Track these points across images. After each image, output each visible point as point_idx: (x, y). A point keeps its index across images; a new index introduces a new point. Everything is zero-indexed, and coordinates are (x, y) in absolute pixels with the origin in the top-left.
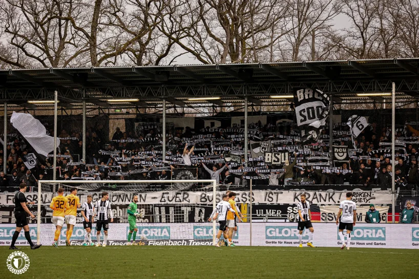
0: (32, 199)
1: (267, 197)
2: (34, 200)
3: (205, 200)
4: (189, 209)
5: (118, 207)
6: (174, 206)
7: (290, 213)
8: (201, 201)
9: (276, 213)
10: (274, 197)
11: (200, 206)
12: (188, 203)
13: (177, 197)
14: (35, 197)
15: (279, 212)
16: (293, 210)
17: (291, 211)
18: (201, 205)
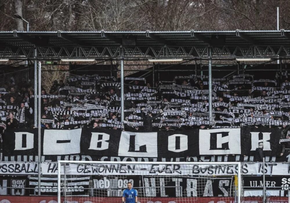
0: (14, 168)
1: (261, 169)
2: (16, 169)
3: (197, 171)
4: (180, 180)
5: (105, 178)
6: (164, 177)
7: (284, 184)
8: (193, 173)
9: (270, 183)
10: (268, 168)
11: (192, 177)
12: (179, 174)
13: (167, 169)
14: (18, 166)
15: (273, 183)
16: (288, 181)
17: (286, 182)
18: (194, 176)
